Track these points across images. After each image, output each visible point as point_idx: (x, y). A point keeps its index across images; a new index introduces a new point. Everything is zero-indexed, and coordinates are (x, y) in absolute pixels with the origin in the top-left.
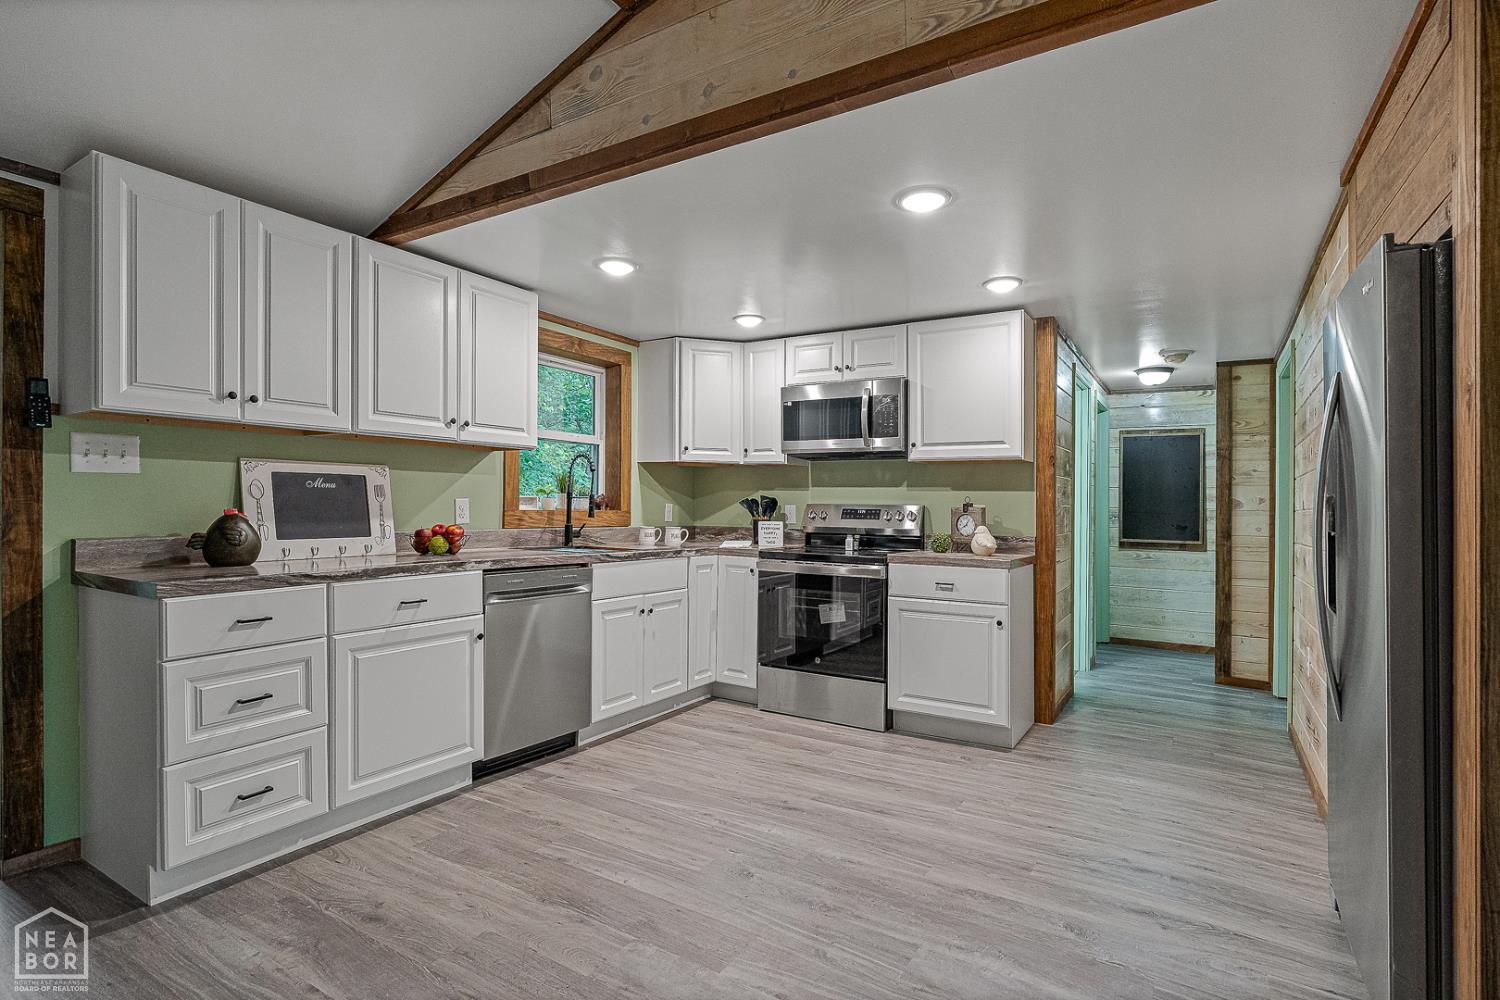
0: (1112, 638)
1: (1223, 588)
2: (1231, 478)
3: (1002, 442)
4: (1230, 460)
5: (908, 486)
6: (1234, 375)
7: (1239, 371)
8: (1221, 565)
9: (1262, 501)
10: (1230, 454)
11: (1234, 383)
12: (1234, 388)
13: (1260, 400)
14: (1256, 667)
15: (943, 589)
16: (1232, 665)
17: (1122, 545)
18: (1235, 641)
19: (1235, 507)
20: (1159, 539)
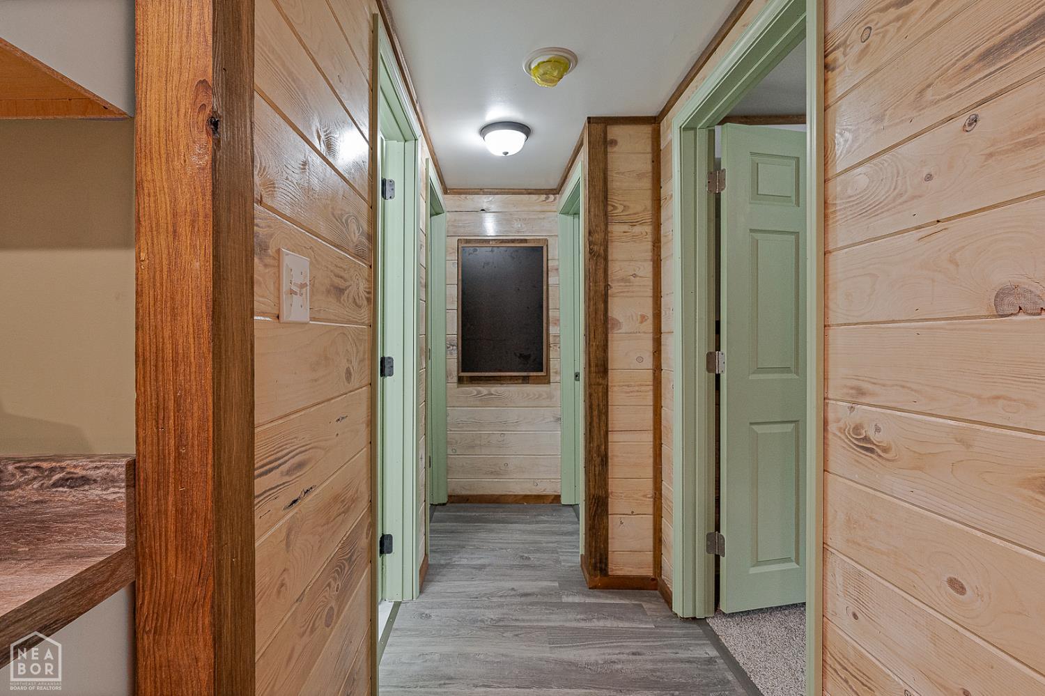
0: (450, 496)
1: (599, 447)
2: (607, 287)
4: (606, 259)
6: (610, 137)
7: (615, 132)
8: (596, 413)
9: (643, 318)
10: (606, 250)
11: (609, 149)
12: (609, 156)
13: (640, 176)
14: (638, 557)
16: (610, 557)
17: (461, 380)
18: (613, 522)
19: (613, 328)
20: (500, 371)
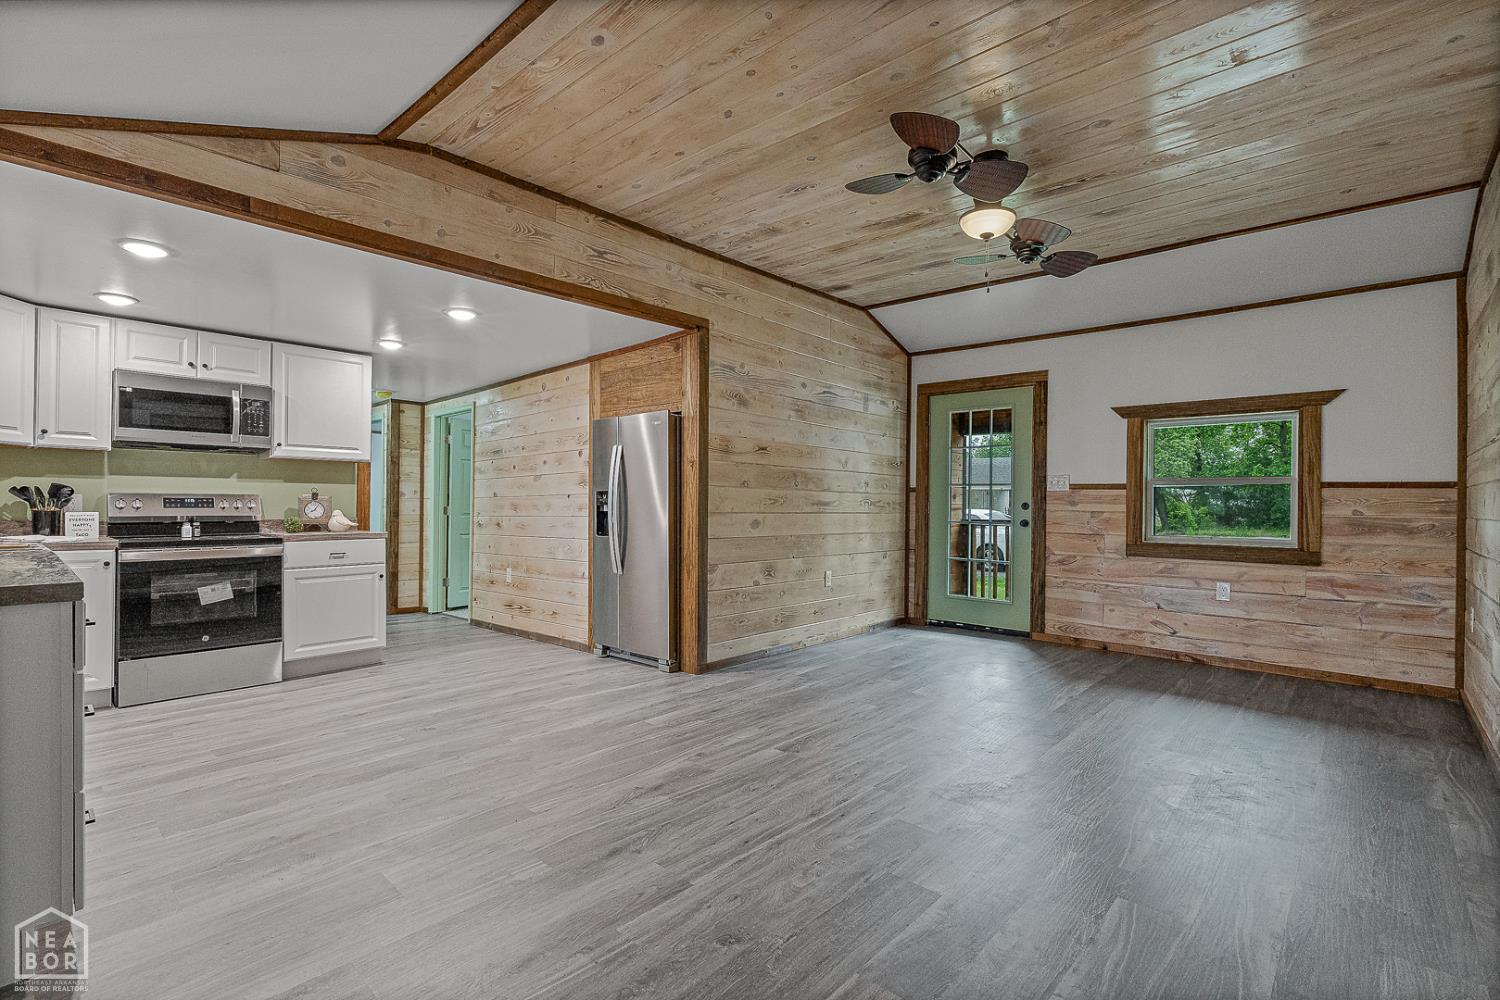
3: (356, 449)
5: (238, 477)
6: (401, 409)
7: (403, 407)
9: (416, 492)
11: (401, 415)
12: (401, 418)
13: (416, 427)
14: (411, 599)
15: (335, 558)
16: (398, 599)
19: (401, 497)
